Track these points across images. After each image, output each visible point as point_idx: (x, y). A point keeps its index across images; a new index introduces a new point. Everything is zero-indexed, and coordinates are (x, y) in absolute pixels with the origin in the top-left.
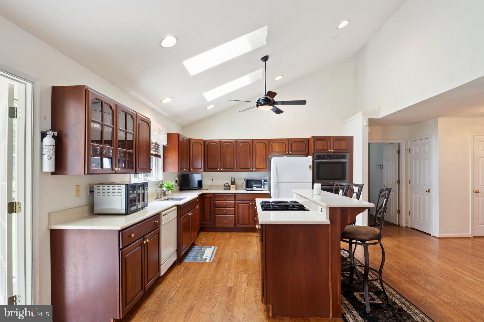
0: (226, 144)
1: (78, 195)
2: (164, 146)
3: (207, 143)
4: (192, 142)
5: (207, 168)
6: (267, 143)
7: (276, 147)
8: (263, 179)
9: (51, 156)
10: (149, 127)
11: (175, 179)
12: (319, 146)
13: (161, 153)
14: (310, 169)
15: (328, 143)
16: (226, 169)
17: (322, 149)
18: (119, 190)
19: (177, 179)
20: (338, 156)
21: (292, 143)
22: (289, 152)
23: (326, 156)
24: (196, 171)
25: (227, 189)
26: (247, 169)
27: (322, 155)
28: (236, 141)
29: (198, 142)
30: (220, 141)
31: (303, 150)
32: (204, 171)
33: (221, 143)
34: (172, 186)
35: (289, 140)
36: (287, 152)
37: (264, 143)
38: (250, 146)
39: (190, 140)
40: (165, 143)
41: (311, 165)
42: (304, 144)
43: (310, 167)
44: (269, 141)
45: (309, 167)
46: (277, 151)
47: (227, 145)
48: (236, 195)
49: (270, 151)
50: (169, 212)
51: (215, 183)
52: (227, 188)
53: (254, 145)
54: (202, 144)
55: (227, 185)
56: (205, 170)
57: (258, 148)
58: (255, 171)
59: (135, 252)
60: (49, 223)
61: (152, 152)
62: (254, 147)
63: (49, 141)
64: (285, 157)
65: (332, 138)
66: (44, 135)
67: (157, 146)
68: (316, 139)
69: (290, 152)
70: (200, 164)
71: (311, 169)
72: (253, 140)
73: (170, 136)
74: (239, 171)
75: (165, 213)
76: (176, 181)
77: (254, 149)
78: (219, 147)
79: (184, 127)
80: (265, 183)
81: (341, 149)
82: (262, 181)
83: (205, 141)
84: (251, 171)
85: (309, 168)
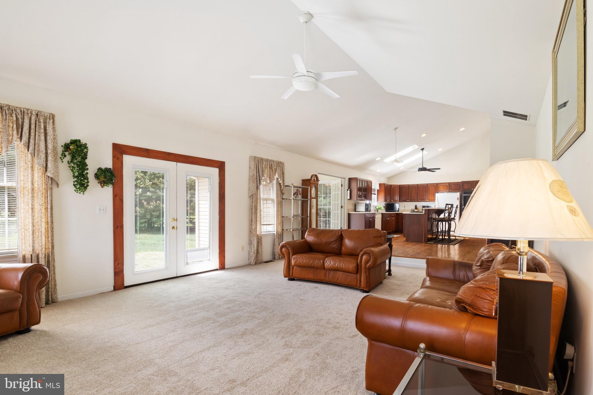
0: (412, 187)
1: (352, 206)
2: (378, 190)
4: (392, 187)
5: (401, 200)
6: (436, 185)
7: (441, 188)
9: (349, 195)
10: (372, 184)
12: (466, 186)
13: (376, 193)
15: (471, 185)
16: (411, 201)
17: (468, 188)
18: (363, 205)
19: (385, 206)
21: (451, 185)
22: (449, 190)
23: (470, 192)
24: (396, 201)
26: (423, 200)
27: (467, 192)
28: (418, 185)
29: (395, 186)
30: (408, 185)
31: (458, 189)
32: (399, 201)
34: (381, 208)
35: (449, 183)
36: (448, 191)
37: (434, 186)
38: (426, 188)
39: (391, 185)
40: (378, 188)
41: (458, 197)
42: (459, 186)
44: (437, 184)
46: (442, 190)
49: (438, 190)
50: (378, 215)
51: (406, 208)
53: (428, 187)
54: (398, 187)
55: (413, 209)
57: (430, 188)
58: (428, 201)
60: (348, 212)
61: (372, 193)
63: (349, 192)
65: (474, 182)
66: (348, 190)
67: (374, 190)
68: (463, 183)
70: (397, 198)
71: (458, 200)
72: (427, 184)
73: (380, 185)
74: (419, 201)
76: (384, 207)
77: (428, 189)
78: (408, 188)
79: (389, 178)
83: (400, 186)
84: (426, 201)
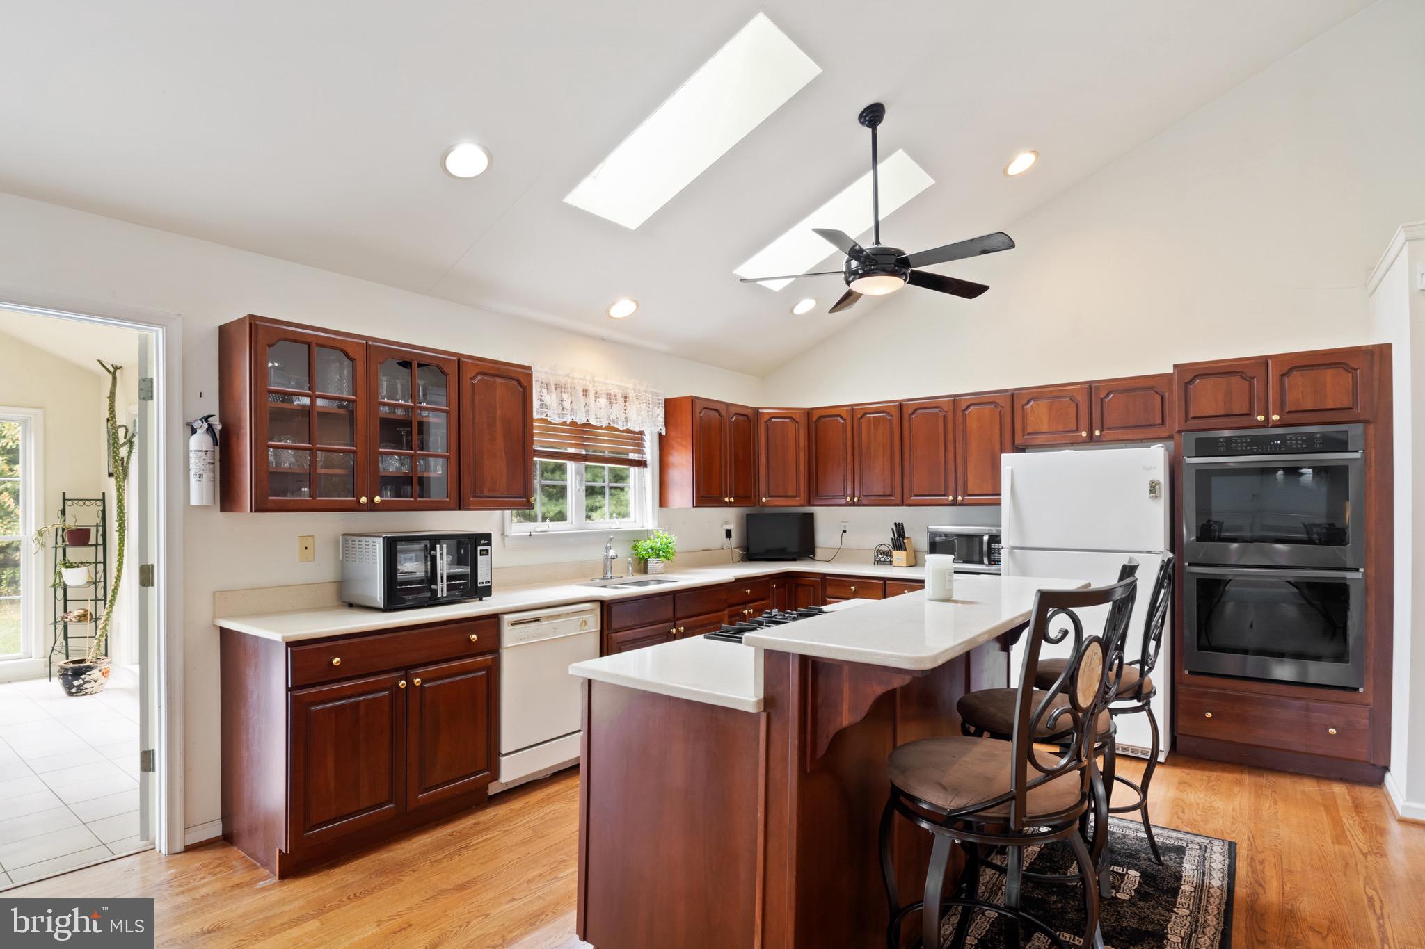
0: (869, 417)
2: (659, 433)
3: (814, 420)
4: (764, 419)
6: (1004, 402)
7: (1040, 417)
8: (986, 534)
9: (201, 472)
11: (722, 526)
12: (1208, 400)
13: (650, 455)
14: (1152, 497)
15: (1251, 385)
16: (871, 497)
17: (1222, 413)
19: (731, 527)
20: (1303, 441)
21: (1102, 396)
22: (1090, 432)
23: (1242, 443)
25: (884, 563)
26: (936, 497)
27: (1222, 440)
28: (900, 405)
29: (789, 416)
30: (850, 408)
31: (1152, 423)
32: (809, 503)
33: (855, 413)
36: (1084, 434)
37: (996, 405)
38: (945, 418)
39: (756, 413)
40: (660, 426)
41: (1155, 478)
42: (1158, 398)
43: (1154, 487)
44: (1013, 395)
45: (1148, 488)
46: (1045, 428)
47: (872, 419)
48: (888, 582)
49: (1019, 432)
50: (555, 617)
51: (851, 541)
52: (883, 559)
53: (959, 414)
54: (798, 420)
55: (883, 548)
56: (811, 503)
57: (972, 424)
58: (964, 504)
59: (358, 702)
62: (959, 421)
64: (1068, 454)
65: (1270, 362)
67: (632, 436)
68: (1194, 374)
69: (1097, 433)
71: (1156, 497)
72: (955, 400)
73: (671, 407)
74: (911, 503)
75: (528, 616)
76: (728, 532)
77: (960, 428)
78: (849, 428)
80: (994, 546)
81: (1324, 407)
82: (983, 539)
83: (809, 413)
84: (949, 503)
85: (1148, 492)
